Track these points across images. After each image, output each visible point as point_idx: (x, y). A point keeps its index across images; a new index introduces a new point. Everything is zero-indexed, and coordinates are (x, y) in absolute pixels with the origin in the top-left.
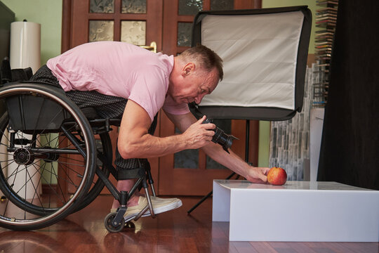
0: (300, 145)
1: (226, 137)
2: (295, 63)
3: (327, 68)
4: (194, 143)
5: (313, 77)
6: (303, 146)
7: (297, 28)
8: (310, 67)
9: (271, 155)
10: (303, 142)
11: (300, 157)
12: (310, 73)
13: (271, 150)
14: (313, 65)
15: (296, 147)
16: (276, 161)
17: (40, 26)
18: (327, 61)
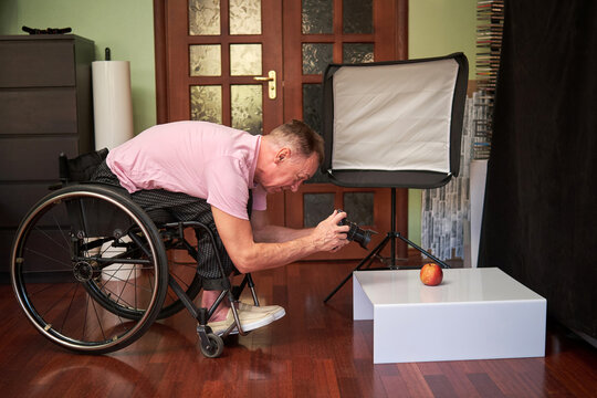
0: (460, 194)
1: (363, 233)
2: (450, 119)
3: (491, 100)
4: (325, 244)
5: (474, 111)
6: (463, 196)
7: (450, 78)
8: (471, 96)
9: (423, 209)
10: (463, 190)
11: (459, 209)
12: (471, 105)
13: (424, 201)
14: (474, 94)
15: (455, 196)
16: (430, 215)
17: (129, 63)
18: (491, 93)
